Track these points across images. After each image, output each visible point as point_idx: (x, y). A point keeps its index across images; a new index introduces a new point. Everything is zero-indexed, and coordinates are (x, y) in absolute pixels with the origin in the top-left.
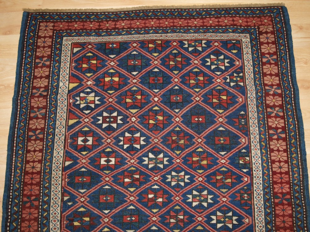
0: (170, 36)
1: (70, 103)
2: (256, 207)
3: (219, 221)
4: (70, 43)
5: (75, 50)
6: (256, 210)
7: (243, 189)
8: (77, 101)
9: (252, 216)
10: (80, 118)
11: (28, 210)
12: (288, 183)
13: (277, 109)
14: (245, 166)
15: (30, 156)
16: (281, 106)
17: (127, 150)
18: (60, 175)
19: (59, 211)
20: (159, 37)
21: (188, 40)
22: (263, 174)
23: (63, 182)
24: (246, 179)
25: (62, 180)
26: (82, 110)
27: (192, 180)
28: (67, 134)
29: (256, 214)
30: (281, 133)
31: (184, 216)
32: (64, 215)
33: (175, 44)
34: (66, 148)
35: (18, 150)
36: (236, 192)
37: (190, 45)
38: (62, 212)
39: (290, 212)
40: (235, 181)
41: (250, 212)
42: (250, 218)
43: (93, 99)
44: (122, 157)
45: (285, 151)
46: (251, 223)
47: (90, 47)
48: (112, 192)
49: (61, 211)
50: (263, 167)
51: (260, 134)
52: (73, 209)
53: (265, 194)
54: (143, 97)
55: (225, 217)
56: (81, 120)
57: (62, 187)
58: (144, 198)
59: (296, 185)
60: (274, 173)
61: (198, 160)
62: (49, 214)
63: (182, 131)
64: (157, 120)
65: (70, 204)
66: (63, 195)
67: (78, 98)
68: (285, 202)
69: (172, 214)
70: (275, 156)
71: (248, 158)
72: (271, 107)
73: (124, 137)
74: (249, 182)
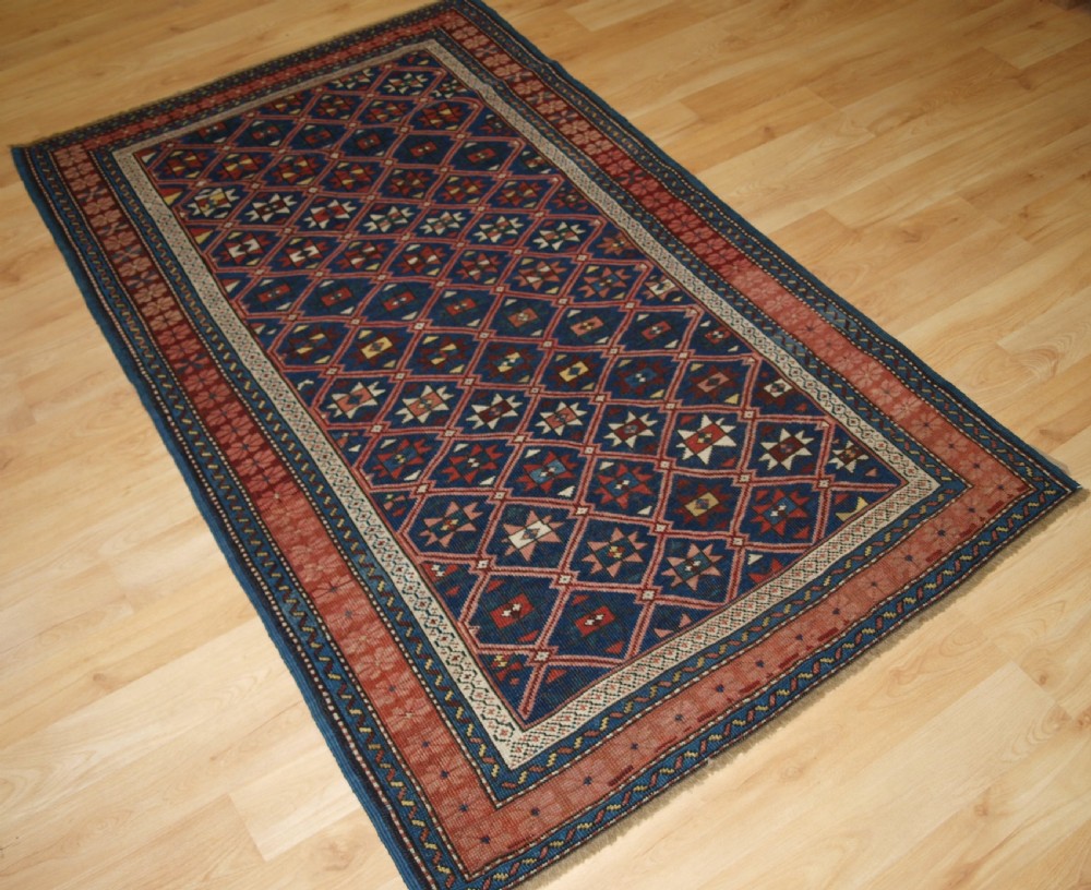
0: (303, 86)
1: (183, 219)
2: (597, 202)
3: (550, 242)
4: (130, 154)
5: (146, 159)
6: (601, 205)
7: (559, 192)
8: (193, 210)
9: (600, 214)
10: (213, 227)
11: (195, 377)
12: (625, 157)
13: (541, 94)
14: (541, 167)
15: (147, 311)
16: (545, 89)
17: (329, 227)
18: (228, 307)
19: (258, 350)
20: (288, 92)
21: (339, 79)
22: (578, 164)
23: (240, 313)
24: (555, 180)
25: (235, 311)
26: (211, 217)
27: (467, 214)
28: (203, 254)
29: (604, 209)
30: (567, 114)
31: (488, 258)
32: (272, 352)
33: (319, 90)
34: (214, 271)
35: (121, 313)
36: (552, 199)
37: (345, 83)
38: (264, 350)
39: (656, 184)
40: (538, 189)
41: (593, 210)
42: (600, 217)
43: (221, 197)
44: (328, 239)
45: (591, 128)
46: (605, 222)
47: (170, 145)
48: (339, 285)
49: (262, 349)
50: (571, 158)
51: (537, 127)
52: (283, 334)
53: (600, 184)
54: (311, 161)
55: (559, 233)
56: (217, 229)
57: (241, 320)
58: (403, 267)
59: (639, 155)
60: (594, 157)
61: (459, 193)
62: (240, 363)
63: (406, 171)
64: (353, 176)
65: (272, 332)
66: (250, 329)
67: (194, 205)
68: (638, 179)
69: (466, 264)
70: (578, 140)
71: (539, 158)
72: (531, 95)
73: (311, 215)
74: (563, 180)
